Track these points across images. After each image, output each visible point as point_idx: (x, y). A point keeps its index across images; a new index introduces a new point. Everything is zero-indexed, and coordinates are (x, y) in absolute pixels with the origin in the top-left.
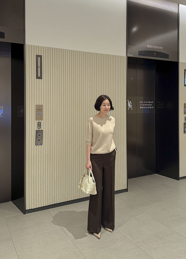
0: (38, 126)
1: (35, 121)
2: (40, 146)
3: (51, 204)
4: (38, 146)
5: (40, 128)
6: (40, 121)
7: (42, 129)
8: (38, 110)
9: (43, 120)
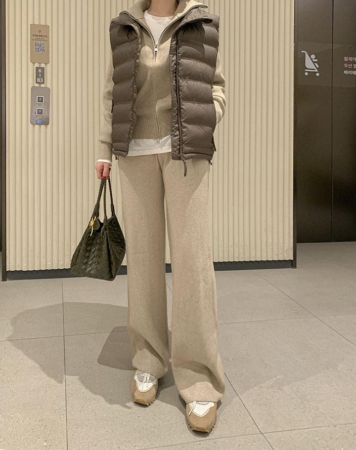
0: (37, 77)
1: (31, 64)
2: (43, 126)
4: (37, 127)
5: (43, 82)
6: (43, 65)
7: (49, 86)
8: (36, 37)
9: (49, 63)
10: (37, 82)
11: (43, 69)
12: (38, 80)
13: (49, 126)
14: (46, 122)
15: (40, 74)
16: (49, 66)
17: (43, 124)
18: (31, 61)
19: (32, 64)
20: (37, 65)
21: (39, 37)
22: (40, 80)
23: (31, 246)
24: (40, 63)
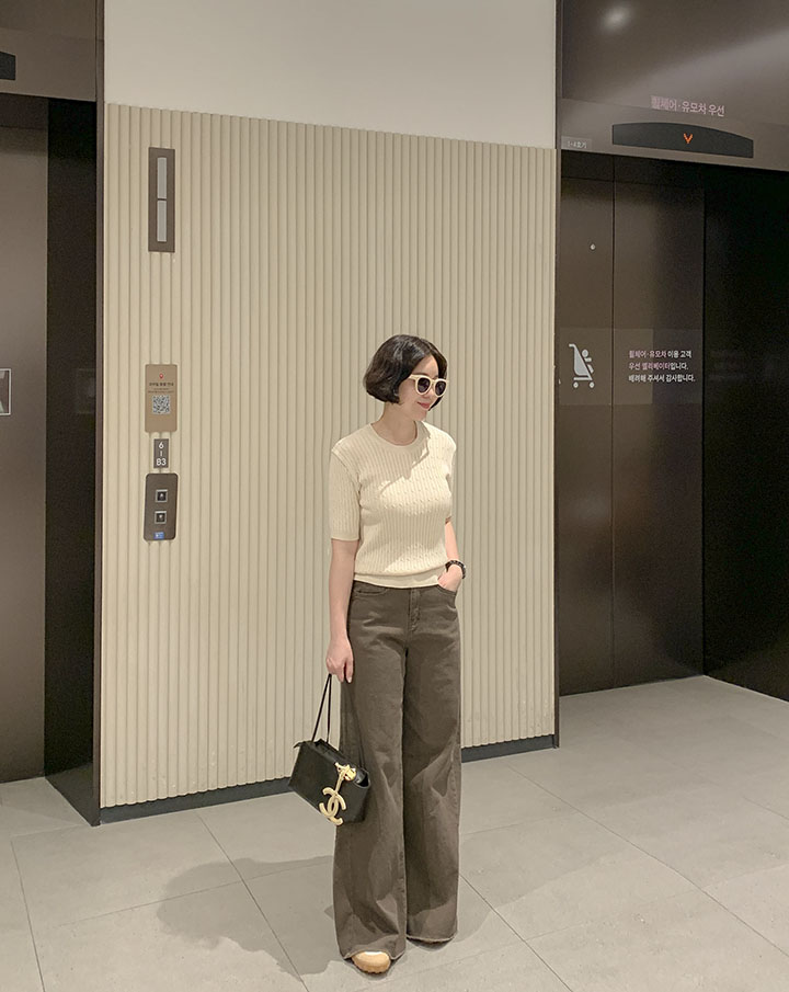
0: (156, 456)
1: (145, 435)
3: (213, 786)
4: (155, 543)
5: (166, 466)
6: (166, 435)
7: (175, 471)
8: (155, 387)
9: (176, 430)
10: (155, 466)
11: (166, 442)
12: (159, 460)
13: (175, 542)
14: (170, 535)
15: (161, 451)
16: (176, 435)
17: (165, 539)
18: (146, 431)
19: (147, 434)
20: (156, 436)
21: (159, 387)
22: (162, 461)
23: (142, 759)
24: (161, 433)
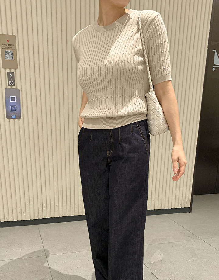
0: (9, 80)
1: (3, 70)
2: (16, 120)
3: (45, 217)
4: (12, 120)
5: (14, 85)
6: (13, 71)
7: (19, 88)
9: (17, 68)
10: (9, 85)
11: (13, 73)
12: (10, 82)
13: (21, 120)
14: (18, 117)
15: (11, 78)
16: (18, 71)
18: (3, 68)
20: (8, 70)
21: (7, 46)
22: (12, 83)
23: (14, 205)
24: (10, 69)
